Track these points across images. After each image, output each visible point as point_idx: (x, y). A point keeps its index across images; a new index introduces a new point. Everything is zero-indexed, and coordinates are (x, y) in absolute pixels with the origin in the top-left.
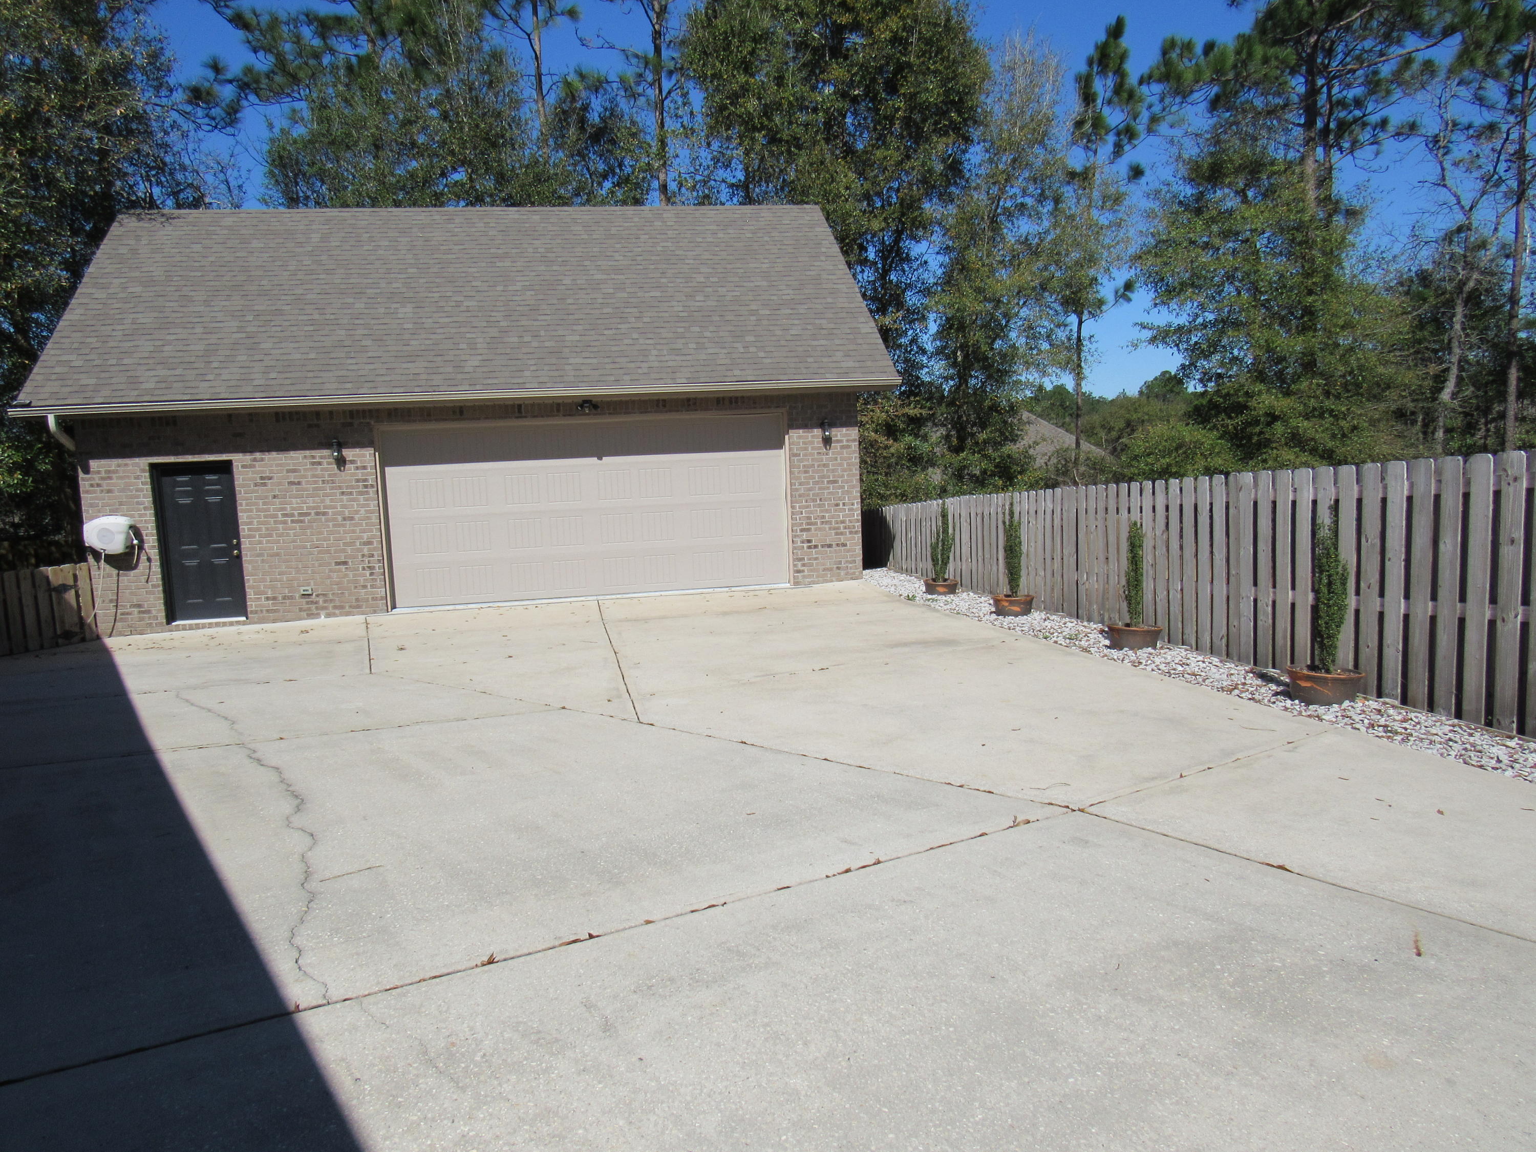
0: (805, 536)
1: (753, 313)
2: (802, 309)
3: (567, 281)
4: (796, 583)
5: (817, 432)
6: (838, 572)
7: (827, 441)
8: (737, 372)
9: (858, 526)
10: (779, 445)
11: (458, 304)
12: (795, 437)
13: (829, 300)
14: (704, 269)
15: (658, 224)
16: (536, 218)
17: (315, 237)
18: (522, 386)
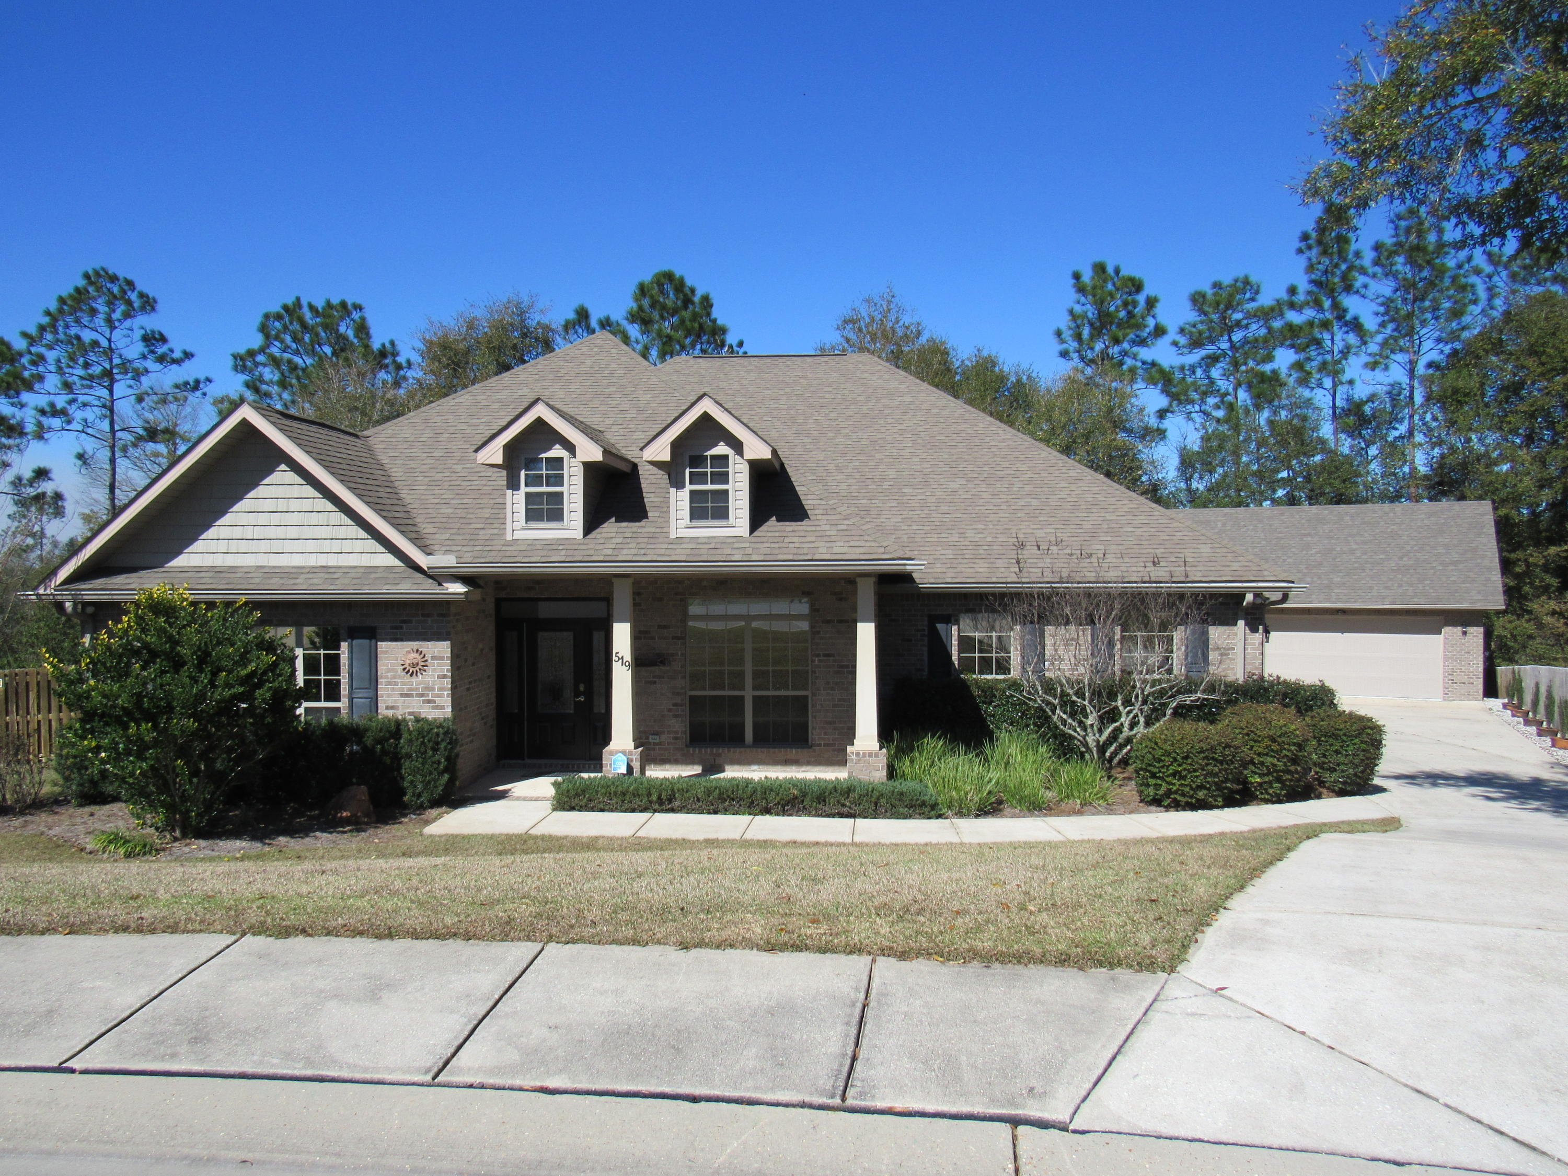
0: (1450, 677)
1: (1433, 568)
2: (1461, 566)
3: (1338, 549)
4: (1444, 700)
5: (1459, 628)
6: (1468, 696)
7: (1465, 633)
8: (1415, 600)
9: (1481, 675)
10: (1440, 633)
11: (1284, 561)
12: (1446, 630)
13: (1479, 561)
14: (1413, 543)
15: (1392, 515)
16: (1326, 512)
17: (1219, 524)
18: (1310, 602)
